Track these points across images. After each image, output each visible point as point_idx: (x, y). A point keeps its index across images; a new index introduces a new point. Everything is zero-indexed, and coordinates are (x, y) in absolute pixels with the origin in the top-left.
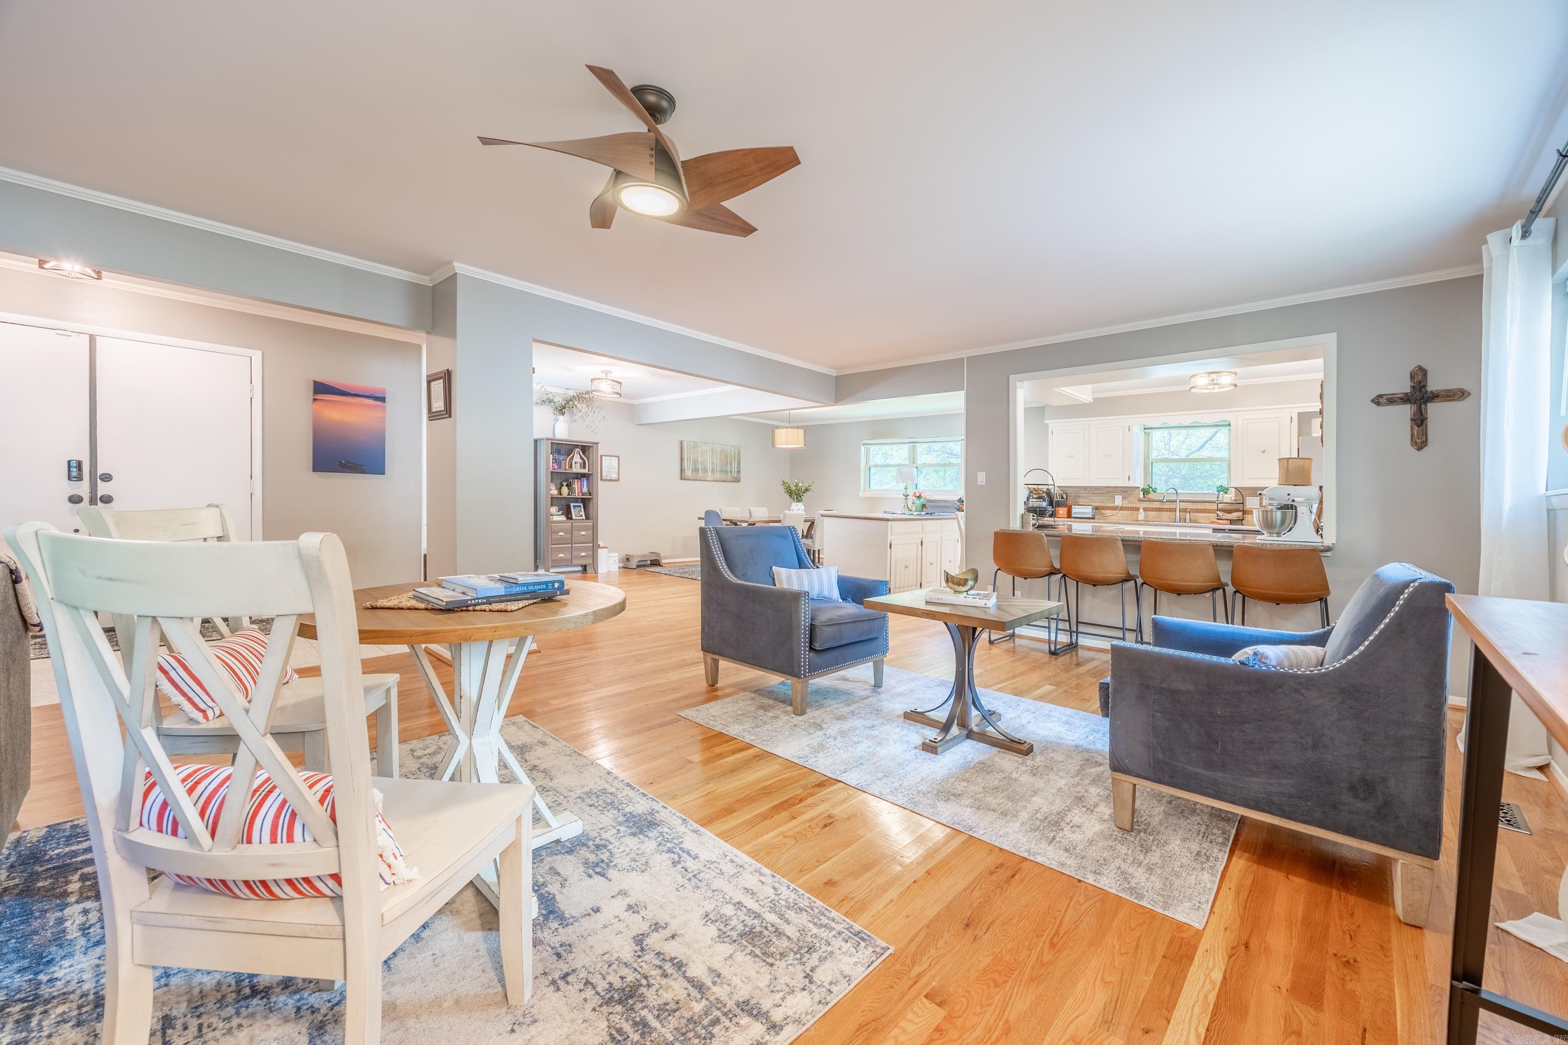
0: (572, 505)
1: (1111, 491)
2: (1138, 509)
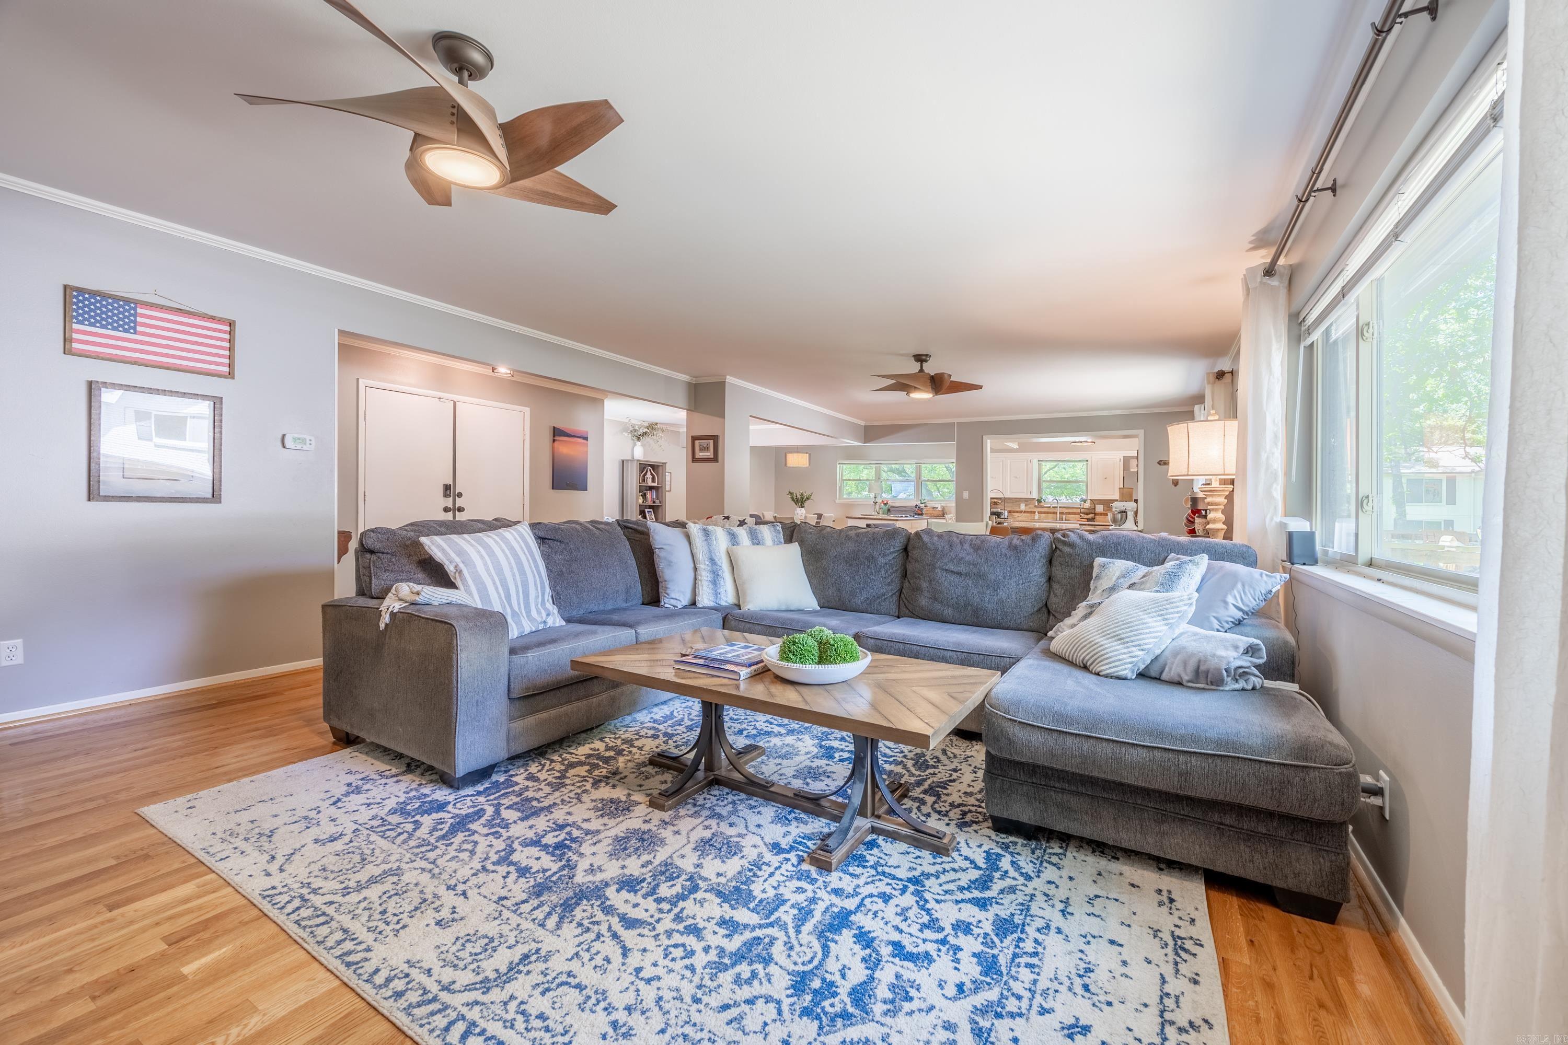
0: (646, 510)
1: (1018, 501)
2: (1034, 512)
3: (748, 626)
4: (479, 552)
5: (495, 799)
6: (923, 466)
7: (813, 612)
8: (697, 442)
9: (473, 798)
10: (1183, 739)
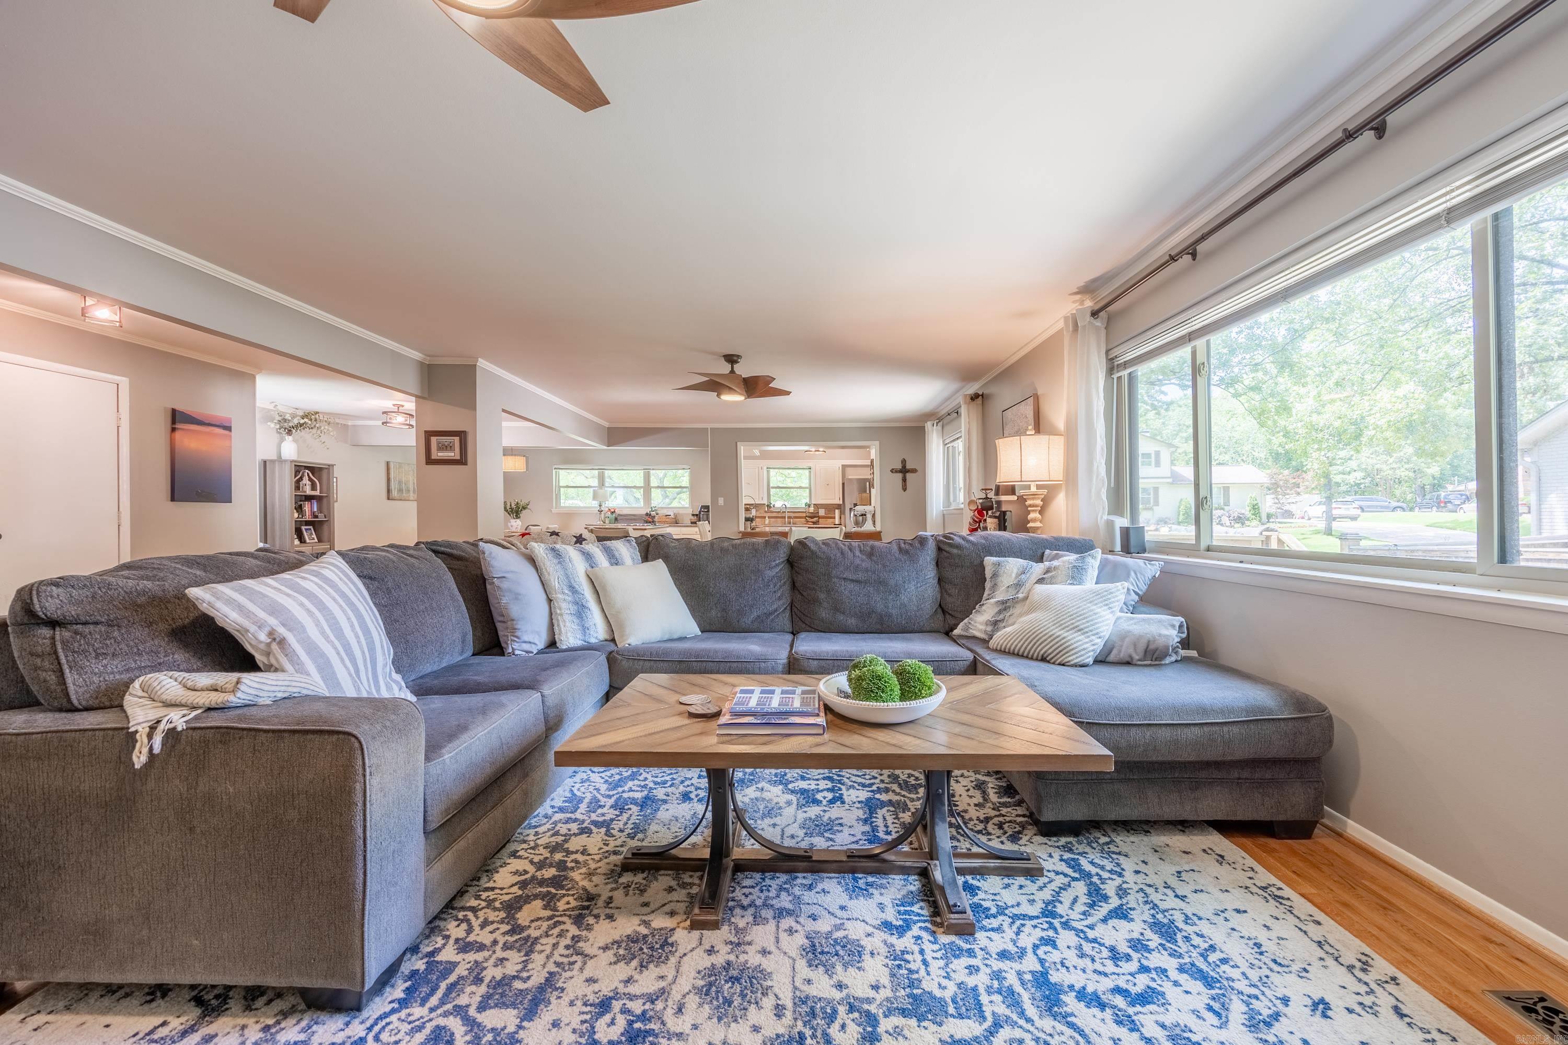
0: (303, 528)
1: (759, 506)
2: (765, 517)
3: (648, 664)
4: (302, 605)
5: (442, 1002)
6: (652, 472)
7: (695, 637)
8: (434, 440)
9: (403, 1014)
10: (1222, 712)
